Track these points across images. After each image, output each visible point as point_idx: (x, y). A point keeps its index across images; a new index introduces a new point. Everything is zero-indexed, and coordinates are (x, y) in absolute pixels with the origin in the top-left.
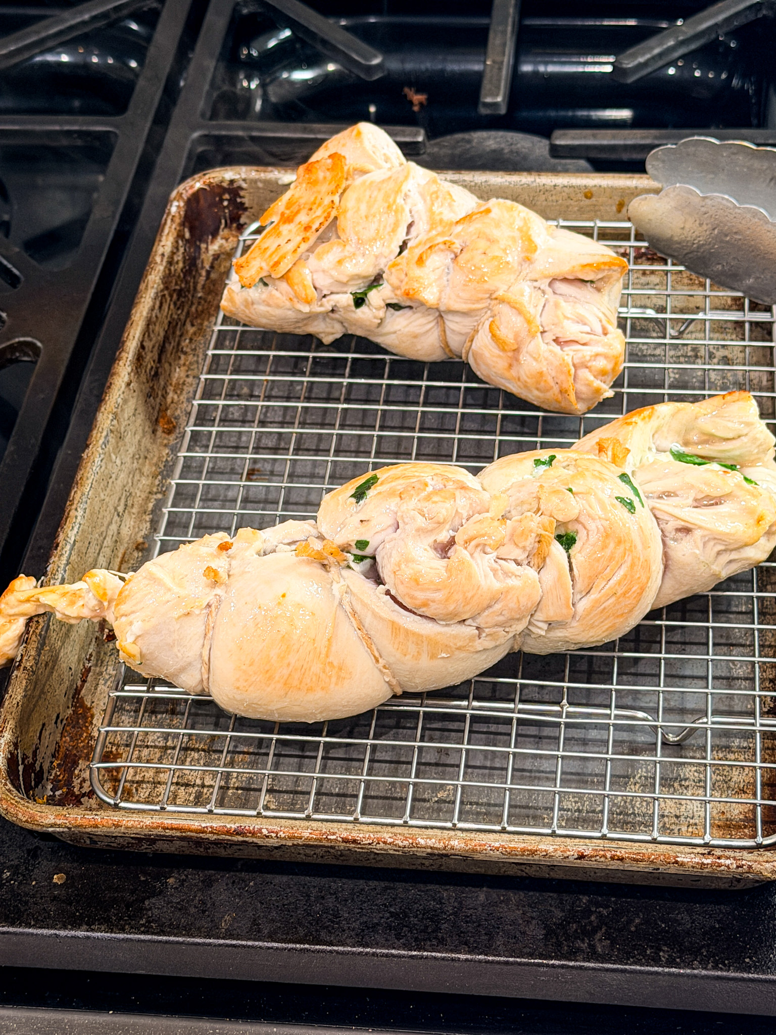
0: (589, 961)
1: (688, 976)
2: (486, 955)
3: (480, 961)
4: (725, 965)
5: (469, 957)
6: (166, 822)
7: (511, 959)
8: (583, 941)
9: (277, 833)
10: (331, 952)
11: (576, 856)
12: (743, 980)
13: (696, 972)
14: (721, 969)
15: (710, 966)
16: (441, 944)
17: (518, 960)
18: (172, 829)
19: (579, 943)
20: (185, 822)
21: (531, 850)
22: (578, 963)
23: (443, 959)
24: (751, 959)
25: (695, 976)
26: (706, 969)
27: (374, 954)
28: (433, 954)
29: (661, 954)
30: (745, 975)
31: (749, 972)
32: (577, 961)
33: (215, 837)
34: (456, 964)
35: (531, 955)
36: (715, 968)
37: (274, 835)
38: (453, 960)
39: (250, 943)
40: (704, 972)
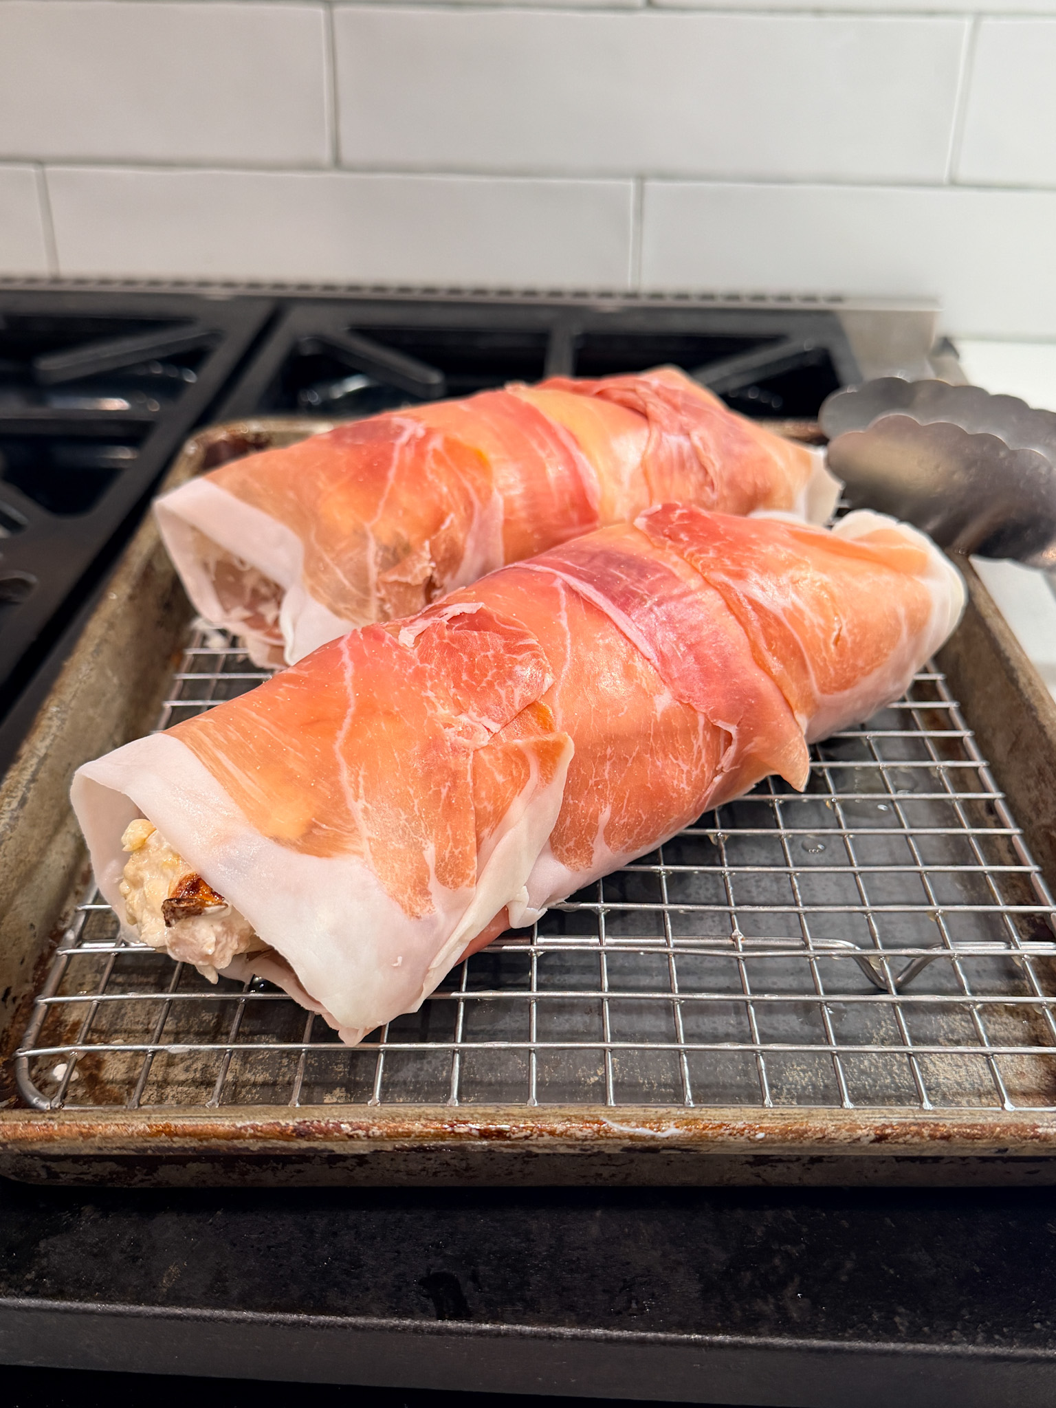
0: (780, 1335)
1: (947, 1356)
2: (607, 1328)
3: (597, 1339)
4: (1003, 1335)
5: (577, 1331)
6: (173, 1123)
7: (650, 1335)
8: (766, 1301)
9: (367, 1129)
10: (343, 1326)
11: (872, 1136)
12: (1036, 1360)
13: (958, 1349)
14: (1000, 1344)
15: (980, 1339)
16: (529, 1311)
17: (661, 1335)
18: (185, 1135)
19: (759, 1306)
20: (206, 1122)
21: (797, 1131)
22: (762, 1340)
23: (535, 1336)
24: (1042, 1322)
25: (958, 1356)
26: (973, 1342)
27: (416, 1330)
28: (518, 1327)
29: (897, 1319)
30: (1040, 1352)
31: (1045, 1347)
32: (759, 1335)
33: (260, 1144)
34: (556, 1345)
35: (683, 1327)
36: (989, 1340)
37: (361, 1133)
38: (550, 1337)
39: (207, 1313)
40: (972, 1349)
